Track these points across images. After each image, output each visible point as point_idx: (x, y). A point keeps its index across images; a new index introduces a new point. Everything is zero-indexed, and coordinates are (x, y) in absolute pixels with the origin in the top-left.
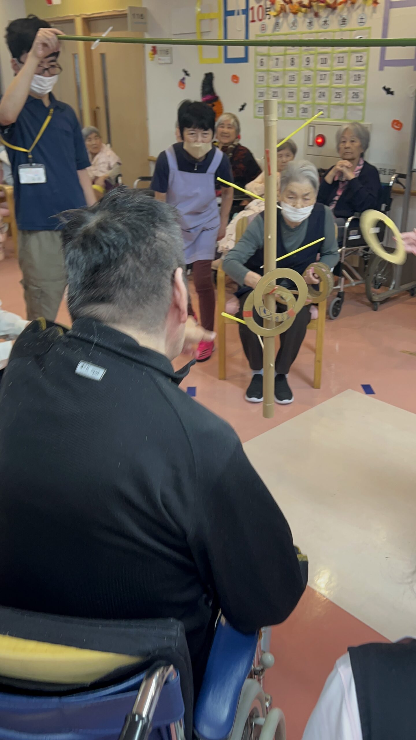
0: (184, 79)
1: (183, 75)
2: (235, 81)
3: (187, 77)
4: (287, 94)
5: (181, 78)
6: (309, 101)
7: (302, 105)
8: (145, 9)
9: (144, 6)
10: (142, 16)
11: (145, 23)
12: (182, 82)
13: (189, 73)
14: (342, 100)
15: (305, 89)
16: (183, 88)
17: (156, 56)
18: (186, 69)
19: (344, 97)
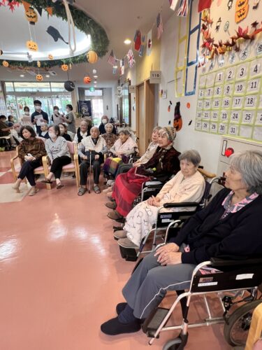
0: (170, 106)
1: (170, 104)
2: (188, 106)
4: (212, 115)
6: (226, 121)
7: (221, 124)
8: (161, 72)
9: (160, 70)
10: (158, 75)
11: (160, 79)
13: (172, 103)
14: (251, 122)
15: (224, 111)
16: (169, 112)
17: (162, 95)
18: (171, 101)
19: (253, 119)
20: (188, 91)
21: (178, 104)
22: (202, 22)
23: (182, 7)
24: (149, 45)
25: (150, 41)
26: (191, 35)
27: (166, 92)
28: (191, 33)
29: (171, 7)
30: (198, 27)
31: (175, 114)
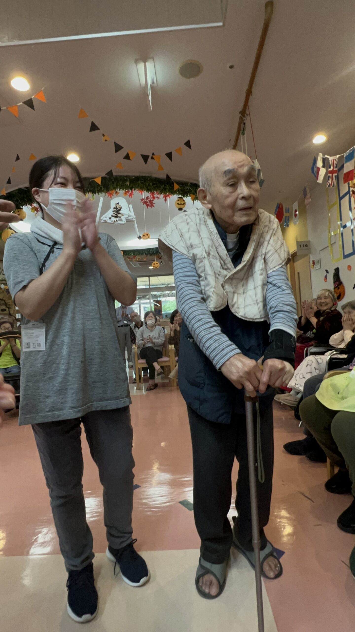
0: (326, 275)
1: (325, 273)
2: (349, 269)
3: (328, 274)
5: (325, 275)
8: (310, 241)
9: (309, 240)
10: (306, 246)
11: (310, 249)
12: (326, 277)
13: (328, 271)
16: (326, 282)
17: (314, 266)
18: (327, 269)
20: (346, 254)
21: (337, 270)
22: (351, 189)
23: (330, 181)
24: (296, 215)
25: (296, 211)
26: (342, 201)
27: (319, 262)
28: (341, 198)
29: (318, 181)
30: (348, 192)
31: (334, 282)
